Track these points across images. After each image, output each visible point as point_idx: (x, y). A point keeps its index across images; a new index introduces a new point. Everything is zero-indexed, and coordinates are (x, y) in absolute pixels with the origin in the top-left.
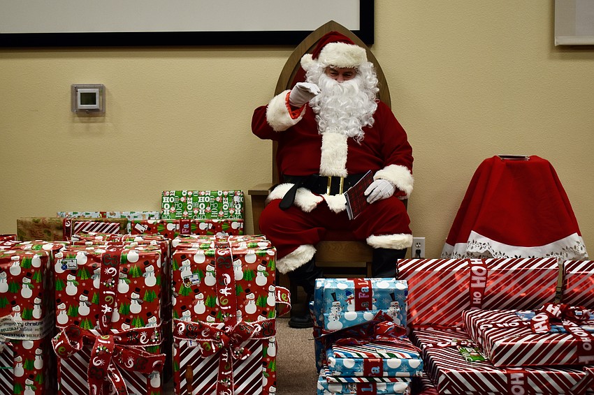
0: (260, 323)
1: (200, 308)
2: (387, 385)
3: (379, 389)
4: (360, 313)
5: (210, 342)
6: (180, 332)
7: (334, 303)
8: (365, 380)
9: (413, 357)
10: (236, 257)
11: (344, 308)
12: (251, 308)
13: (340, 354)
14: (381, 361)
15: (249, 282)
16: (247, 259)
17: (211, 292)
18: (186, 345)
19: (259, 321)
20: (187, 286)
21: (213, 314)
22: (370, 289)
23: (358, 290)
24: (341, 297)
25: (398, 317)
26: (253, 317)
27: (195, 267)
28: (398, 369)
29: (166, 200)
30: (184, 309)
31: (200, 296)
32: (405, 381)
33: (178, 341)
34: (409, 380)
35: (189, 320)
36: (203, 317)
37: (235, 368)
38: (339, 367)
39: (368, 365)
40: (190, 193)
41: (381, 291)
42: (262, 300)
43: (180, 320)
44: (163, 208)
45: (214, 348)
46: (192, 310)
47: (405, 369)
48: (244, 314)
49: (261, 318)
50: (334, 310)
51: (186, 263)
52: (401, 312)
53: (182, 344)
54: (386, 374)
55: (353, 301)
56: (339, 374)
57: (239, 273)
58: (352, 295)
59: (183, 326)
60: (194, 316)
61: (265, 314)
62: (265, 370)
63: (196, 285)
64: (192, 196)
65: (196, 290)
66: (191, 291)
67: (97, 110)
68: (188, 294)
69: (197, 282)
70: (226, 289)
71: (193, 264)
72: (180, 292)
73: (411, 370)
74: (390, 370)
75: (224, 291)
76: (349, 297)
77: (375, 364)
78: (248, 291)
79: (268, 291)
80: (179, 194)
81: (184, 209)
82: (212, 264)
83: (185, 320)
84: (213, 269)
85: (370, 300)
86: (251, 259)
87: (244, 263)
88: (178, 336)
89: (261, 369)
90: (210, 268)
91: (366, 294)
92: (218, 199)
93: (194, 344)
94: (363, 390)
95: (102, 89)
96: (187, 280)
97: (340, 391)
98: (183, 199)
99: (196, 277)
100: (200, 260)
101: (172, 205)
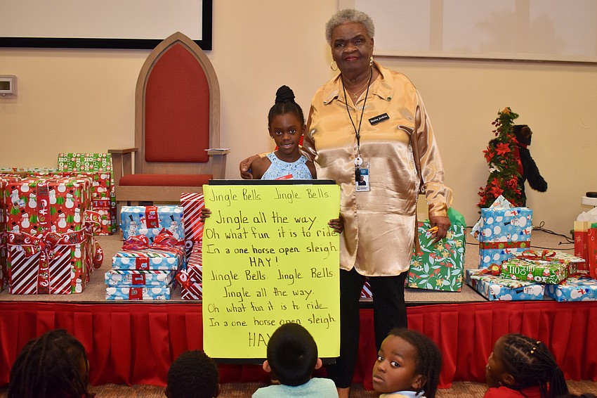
0: (68, 234)
1: (26, 223)
2: (153, 276)
3: (147, 278)
4: (150, 229)
5: (30, 247)
6: (11, 241)
7: (132, 223)
8: (137, 272)
9: (171, 256)
10: (51, 188)
11: (139, 225)
12: (62, 224)
13: (119, 254)
14: (148, 259)
15: (60, 205)
16: (59, 189)
17: (34, 212)
18: (15, 250)
19: (68, 232)
20: (17, 208)
21: (35, 228)
22: (156, 213)
23: (147, 213)
24: (135, 218)
25: (177, 232)
26: (64, 230)
27: (21, 195)
28: (160, 265)
29: (61, 160)
30: (14, 224)
31: (25, 215)
32: (165, 273)
33: (10, 247)
34: (168, 272)
35: (18, 232)
36: (28, 230)
37: (51, 265)
38: (118, 264)
39: (139, 262)
40: (78, 155)
41: (163, 214)
42: (71, 218)
43: (11, 232)
44: (59, 166)
45: (33, 251)
46: (20, 225)
47: (165, 264)
48: (58, 228)
49: (70, 231)
50: (132, 228)
51: (15, 192)
52: (178, 230)
53: (12, 249)
54: (151, 268)
55: (145, 221)
56: (118, 268)
57: (53, 200)
58: (144, 217)
59: (13, 237)
60: (21, 228)
61: (72, 228)
62: (73, 267)
63: (22, 208)
64: (80, 157)
65: (23, 211)
66: (19, 212)
67: (11, 94)
68: (17, 214)
69: (24, 206)
70: (44, 210)
71: (20, 193)
72: (11, 213)
73: (169, 265)
74: (154, 265)
75: (42, 212)
76: (141, 218)
77: (144, 261)
78: (60, 212)
79: (74, 212)
80: (70, 156)
81: (74, 166)
82: (34, 193)
83: (15, 232)
84: (35, 196)
85: (156, 220)
86: (62, 189)
87: (57, 192)
88: (10, 243)
89: (69, 266)
90: (32, 195)
91: (154, 216)
92: (99, 160)
93: (21, 249)
94: (136, 279)
95: (14, 78)
96: (16, 204)
97: (120, 280)
98: (73, 159)
99: (23, 201)
100: (25, 189)
101: (65, 163)
